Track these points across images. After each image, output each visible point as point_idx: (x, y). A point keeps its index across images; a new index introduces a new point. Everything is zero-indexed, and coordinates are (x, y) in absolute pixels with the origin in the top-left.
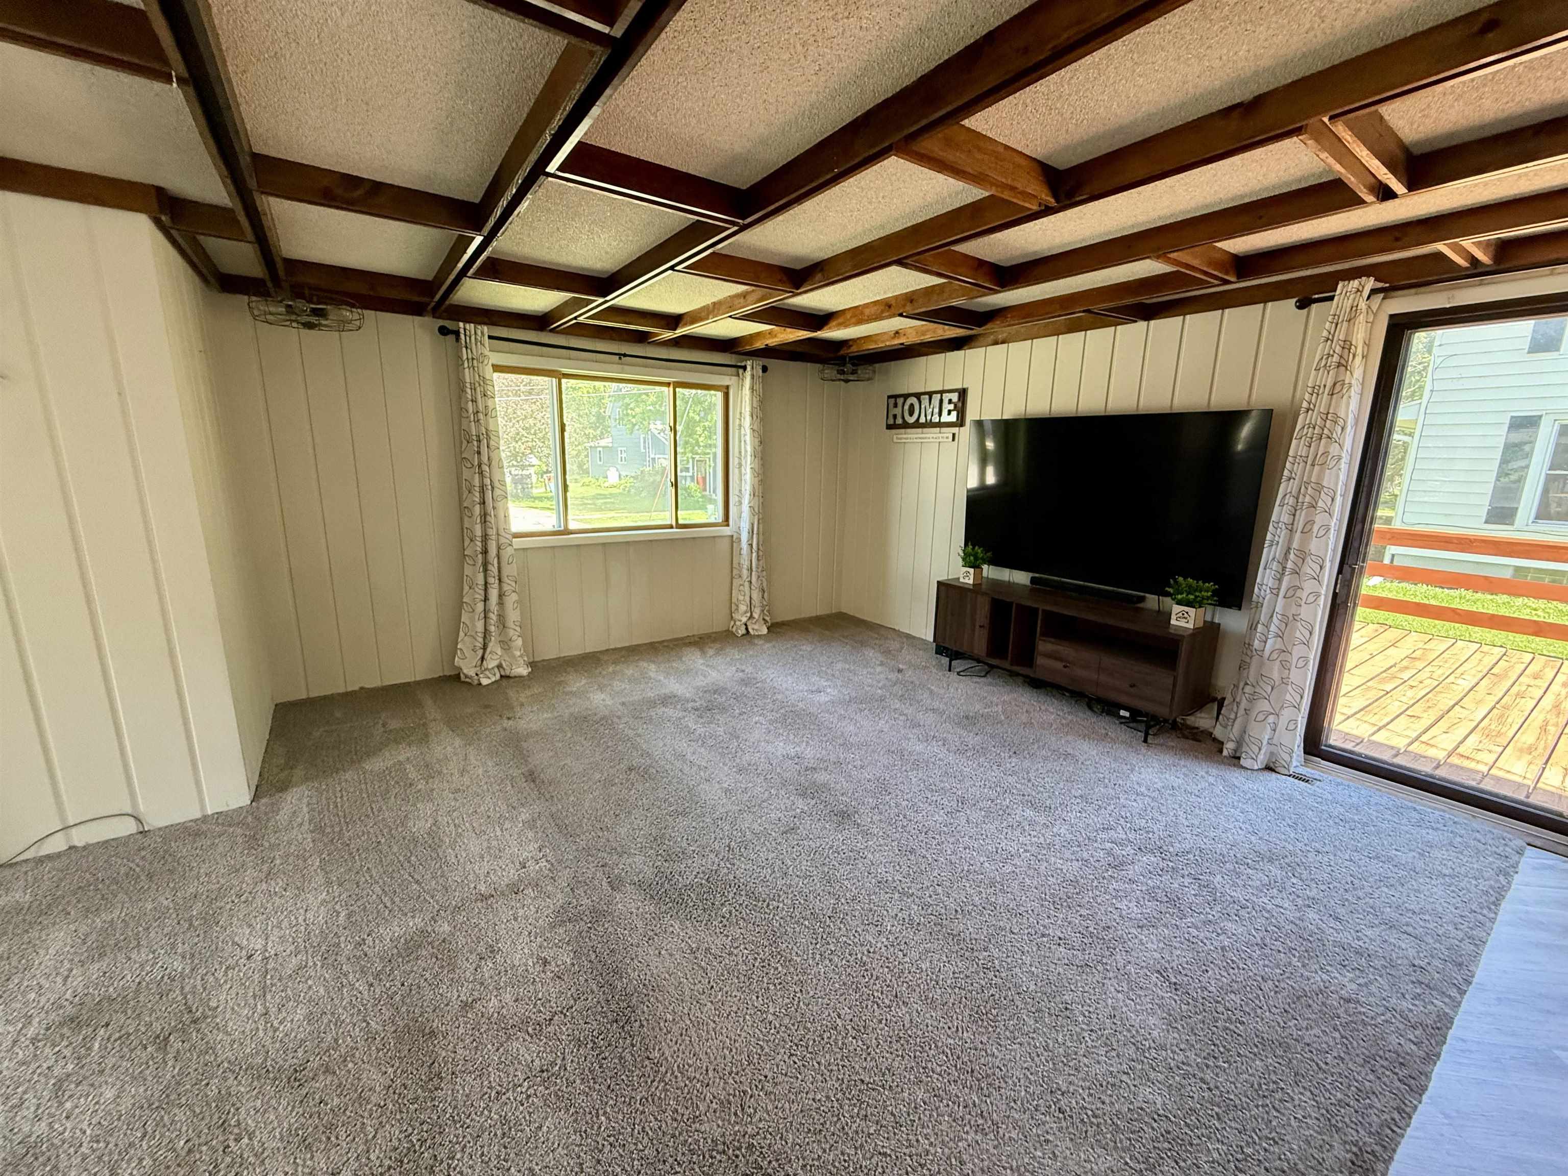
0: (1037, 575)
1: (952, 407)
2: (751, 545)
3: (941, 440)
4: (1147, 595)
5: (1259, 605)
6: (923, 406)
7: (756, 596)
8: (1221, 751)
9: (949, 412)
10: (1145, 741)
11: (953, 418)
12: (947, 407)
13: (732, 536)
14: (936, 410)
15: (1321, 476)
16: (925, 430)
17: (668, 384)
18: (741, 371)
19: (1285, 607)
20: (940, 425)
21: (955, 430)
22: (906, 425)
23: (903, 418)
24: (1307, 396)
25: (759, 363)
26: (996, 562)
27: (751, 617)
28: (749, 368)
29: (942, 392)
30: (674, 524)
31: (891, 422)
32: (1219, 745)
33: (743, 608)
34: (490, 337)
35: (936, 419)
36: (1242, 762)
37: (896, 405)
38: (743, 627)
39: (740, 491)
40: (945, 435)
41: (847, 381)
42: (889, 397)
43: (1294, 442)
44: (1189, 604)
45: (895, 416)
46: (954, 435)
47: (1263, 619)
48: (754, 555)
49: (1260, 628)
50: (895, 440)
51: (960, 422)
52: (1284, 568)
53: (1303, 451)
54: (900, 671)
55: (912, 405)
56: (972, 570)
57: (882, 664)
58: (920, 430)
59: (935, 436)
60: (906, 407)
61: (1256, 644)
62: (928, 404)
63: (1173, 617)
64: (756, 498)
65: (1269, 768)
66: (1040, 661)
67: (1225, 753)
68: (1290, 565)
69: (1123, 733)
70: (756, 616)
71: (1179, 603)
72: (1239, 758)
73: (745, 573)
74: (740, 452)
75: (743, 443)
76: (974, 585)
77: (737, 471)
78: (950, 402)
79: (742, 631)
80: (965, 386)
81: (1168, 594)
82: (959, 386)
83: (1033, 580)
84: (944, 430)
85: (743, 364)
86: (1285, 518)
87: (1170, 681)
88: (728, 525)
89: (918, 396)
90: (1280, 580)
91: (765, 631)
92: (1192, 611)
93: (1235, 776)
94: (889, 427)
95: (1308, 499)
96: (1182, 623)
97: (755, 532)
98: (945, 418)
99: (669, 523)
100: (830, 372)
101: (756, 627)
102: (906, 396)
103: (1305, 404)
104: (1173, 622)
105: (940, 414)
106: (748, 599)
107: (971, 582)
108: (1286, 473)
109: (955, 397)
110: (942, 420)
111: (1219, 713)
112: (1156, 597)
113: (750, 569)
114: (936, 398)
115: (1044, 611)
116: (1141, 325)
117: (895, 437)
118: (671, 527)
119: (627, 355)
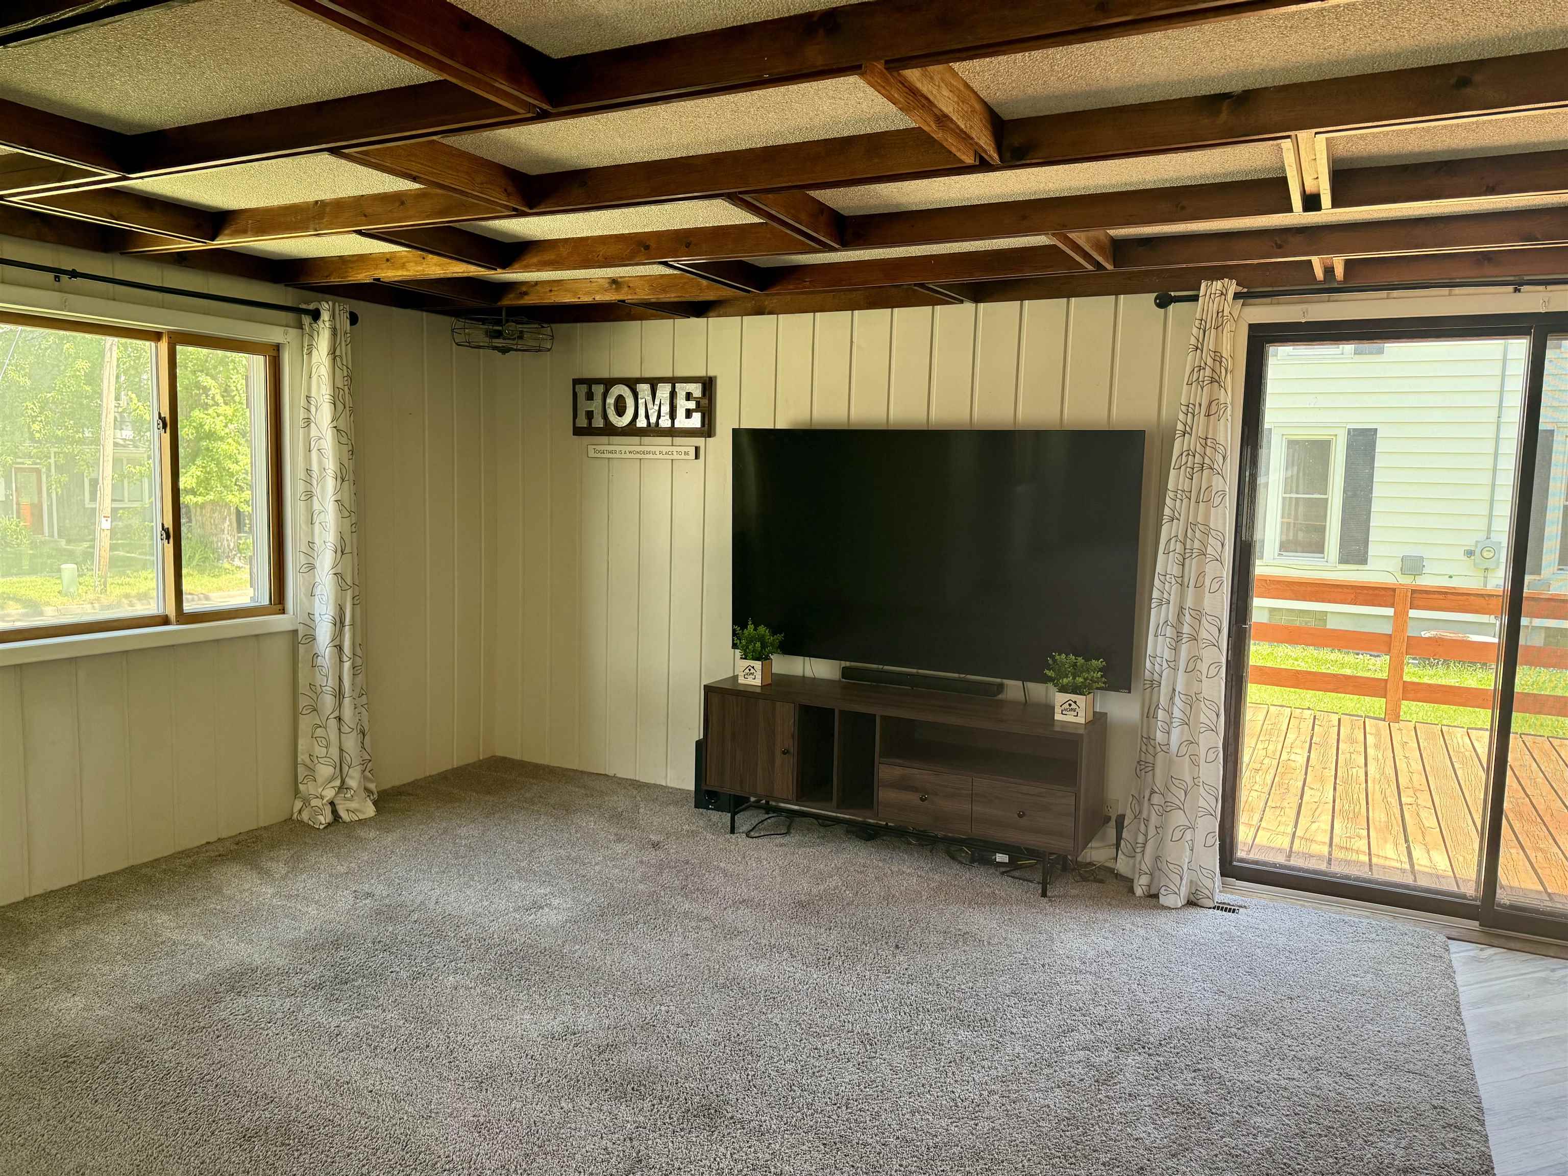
0: (848, 664)
1: (692, 405)
2: (340, 648)
3: (675, 456)
4: (1006, 681)
5: (1154, 685)
6: (641, 402)
7: (351, 743)
8: (1131, 890)
9: (689, 414)
10: (1044, 894)
11: (696, 421)
12: (683, 405)
13: (295, 632)
14: (666, 409)
15: (1207, 516)
16: (646, 440)
17: (156, 336)
18: (306, 320)
19: (1188, 684)
20: (672, 432)
21: (700, 441)
22: (610, 430)
23: (605, 416)
24: (1181, 416)
25: (345, 306)
26: (791, 648)
27: (343, 787)
28: (325, 316)
29: (673, 381)
30: (171, 612)
31: (582, 422)
32: (1128, 883)
33: (325, 771)
35: (665, 423)
36: (1162, 900)
37: (590, 396)
38: (328, 809)
39: (311, 544)
40: (683, 449)
41: (504, 350)
42: (576, 382)
43: (1172, 472)
44: (1076, 690)
45: (590, 415)
46: (697, 449)
47: (1163, 701)
48: (347, 665)
49: (1161, 714)
50: (592, 454)
51: (708, 429)
52: (1179, 633)
53: (1184, 484)
54: (656, 846)
55: (620, 400)
56: (758, 665)
57: (620, 839)
58: (636, 439)
59: (665, 449)
60: (611, 401)
61: (1160, 736)
62: (649, 398)
63: (1058, 710)
64: (348, 557)
65: (1191, 903)
66: (884, 795)
67: (1139, 892)
68: (1186, 629)
69: (1004, 886)
70: (352, 783)
71: (1063, 689)
72: (1156, 896)
73: (328, 701)
74: (308, 471)
75: (314, 454)
76: (762, 687)
77: (301, 505)
78: (689, 396)
79: (325, 818)
80: (711, 374)
81: (1046, 680)
82: (701, 373)
83: (846, 672)
84: (678, 440)
85: (312, 307)
86: (1175, 570)
87: (1072, 801)
88: (283, 611)
89: (632, 384)
90: (1176, 649)
91: (370, 810)
92: (1081, 699)
93: (1163, 921)
94: (578, 431)
95: (1197, 544)
96: (1070, 718)
97: (348, 621)
98: (681, 422)
99: (160, 612)
100: (478, 333)
101: (353, 805)
102: (609, 383)
103: (1180, 426)
104: (1058, 717)
105: (673, 415)
106: (334, 752)
107: (758, 682)
108: (1167, 511)
109: (696, 390)
110: (677, 425)
111: (1119, 838)
112: (1020, 683)
113: (339, 694)
114: (664, 391)
115: (884, 718)
116: (968, 307)
117: (591, 448)
118: (165, 621)
119: (74, 274)
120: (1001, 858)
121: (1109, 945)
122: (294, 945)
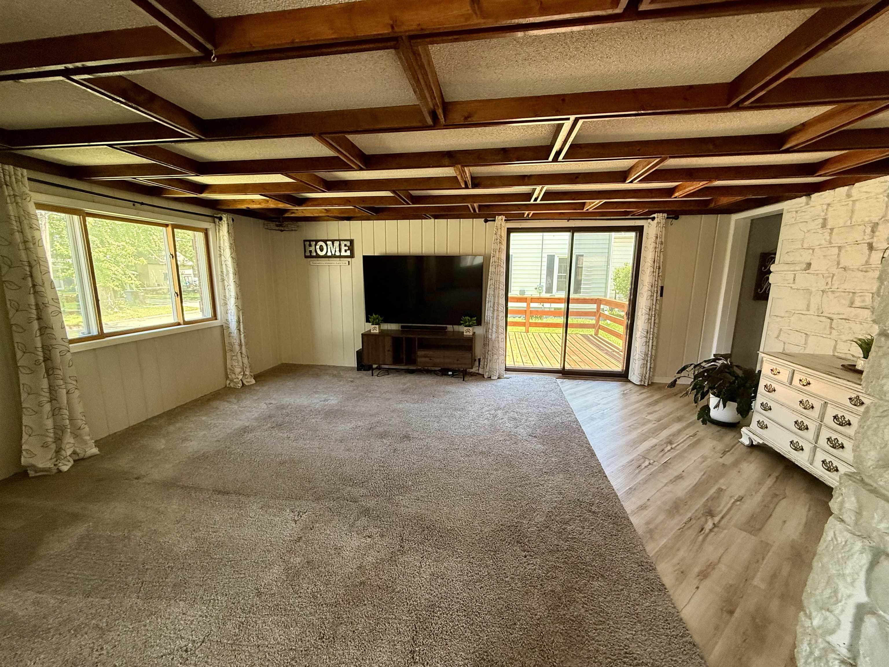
0: (403, 324)
1: (347, 248)
2: (239, 330)
3: (341, 264)
4: (447, 326)
5: (488, 323)
6: (329, 247)
7: (246, 361)
8: (484, 377)
9: (346, 251)
10: (464, 380)
11: (348, 253)
12: (343, 248)
13: (222, 326)
14: (338, 249)
15: (500, 279)
16: (331, 259)
17: (167, 226)
18: (217, 220)
19: (497, 323)
20: (340, 257)
21: (349, 259)
22: (318, 256)
23: (316, 251)
24: (492, 252)
25: (231, 216)
26: (386, 321)
27: (244, 375)
28: (224, 219)
29: (340, 241)
30: (182, 322)
31: (308, 254)
32: (483, 376)
33: (238, 370)
34: (29, 179)
35: (338, 254)
36: (492, 378)
37: (310, 245)
38: (241, 382)
39: (225, 296)
40: (344, 262)
41: (282, 231)
42: (305, 241)
43: (490, 267)
44: (469, 326)
45: (311, 252)
46: (349, 262)
47: (490, 327)
48: (242, 336)
49: (490, 331)
50: (311, 264)
51: (352, 256)
52: (494, 309)
53: (493, 270)
54: (352, 381)
55: (321, 246)
56: (377, 326)
57: (340, 381)
58: (327, 259)
59: (338, 262)
60: (318, 247)
61: (490, 336)
62: (332, 246)
63: (465, 332)
64: (239, 300)
65: (498, 378)
66: (419, 360)
67: (486, 377)
68: (496, 308)
69: (453, 380)
70: (247, 373)
71: (466, 326)
72: (490, 377)
73: (237, 347)
74: (222, 272)
75: (224, 266)
76: (379, 333)
77: (220, 283)
78: (345, 245)
79: (240, 385)
80: (352, 238)
81: (461, 324)
82: (349, 238)
83: (402, 327)
84: (342, 259)
85: (219, 216)
86: (493, 293)
87: (470, 355)
88: (216, 319)
89: (325, 241)
90: (493, 313)
91: (254, 382)
92: (471, 328)
93: (493, 382)
94: (306, 257)
95: (498, 286)
96: (468, 334)
97: (241, 321)
98: (343, 253)
99: (176, 321)
100: (272, 225)
101: (249, 380)
102: (317, 241)
103: (492, 255)
104: (465, 334)
105: (340, 251)
106: (241, 364)
107: (378, 332)
108: (489, 277)
109: (348, 244)
110: (342, 254)
111: (479, 364)
112: (451, 326)
113: (240, 345)
114: (337, 244)
115: (418, 338)
116: (432, 220)
117: (311, 262)
118: (179, 324)
119: (142, 204)
120: (450, 373)
121: (484, 389)
122: (256, 419)
